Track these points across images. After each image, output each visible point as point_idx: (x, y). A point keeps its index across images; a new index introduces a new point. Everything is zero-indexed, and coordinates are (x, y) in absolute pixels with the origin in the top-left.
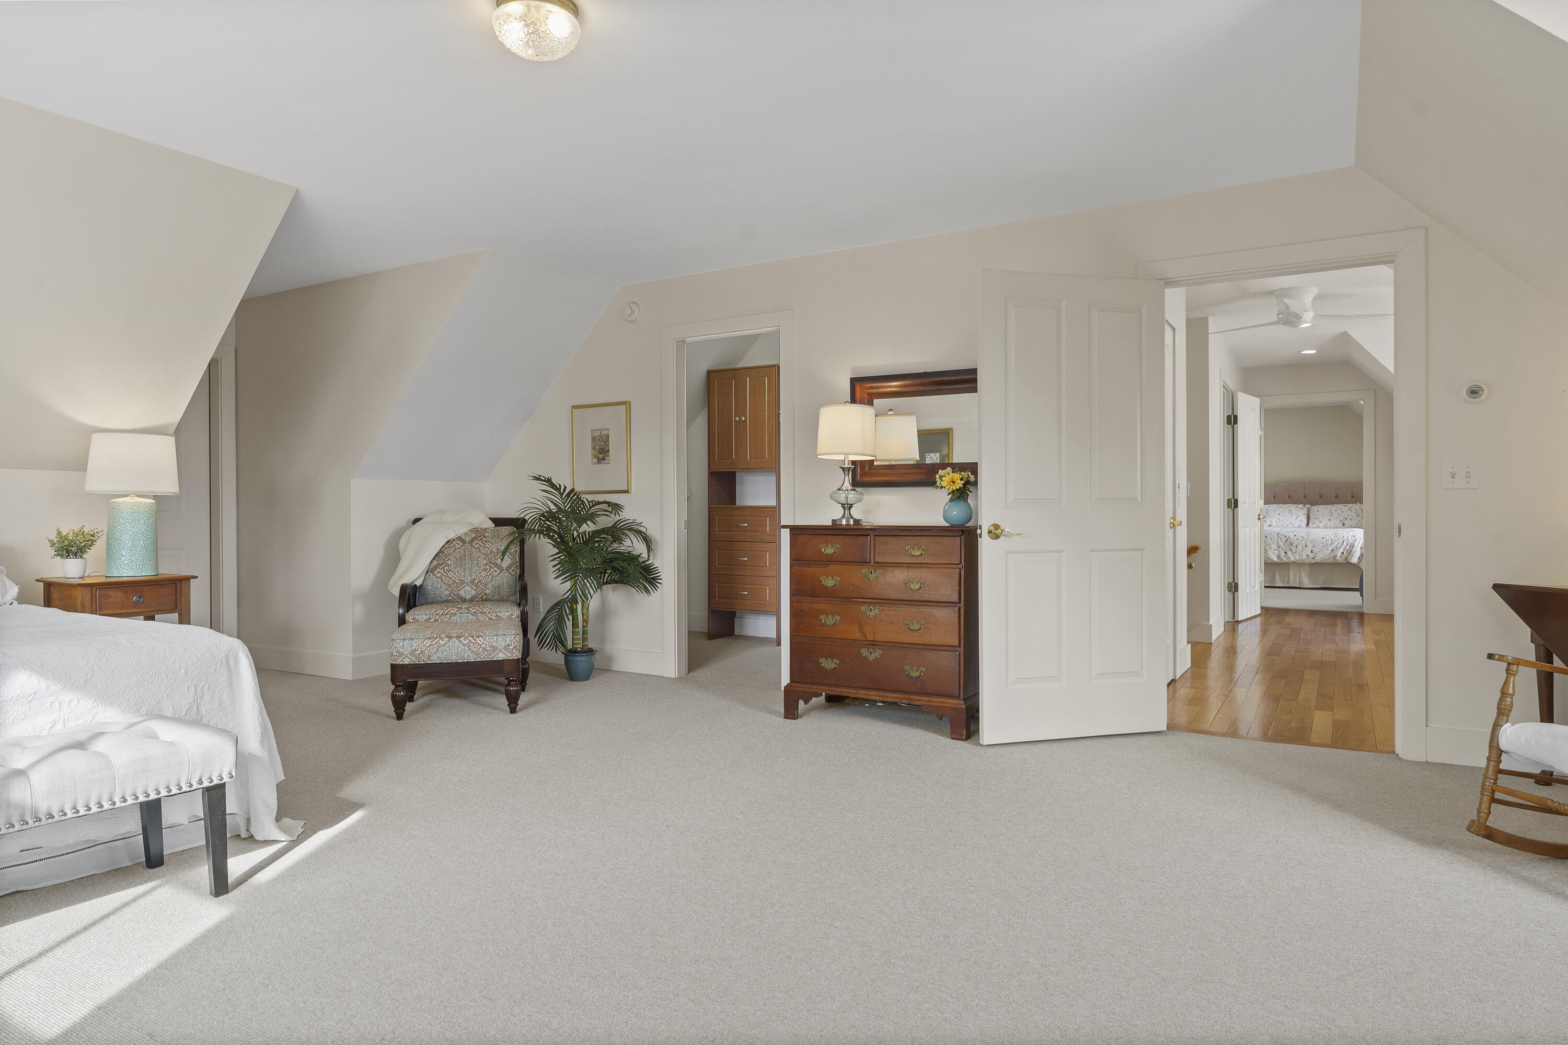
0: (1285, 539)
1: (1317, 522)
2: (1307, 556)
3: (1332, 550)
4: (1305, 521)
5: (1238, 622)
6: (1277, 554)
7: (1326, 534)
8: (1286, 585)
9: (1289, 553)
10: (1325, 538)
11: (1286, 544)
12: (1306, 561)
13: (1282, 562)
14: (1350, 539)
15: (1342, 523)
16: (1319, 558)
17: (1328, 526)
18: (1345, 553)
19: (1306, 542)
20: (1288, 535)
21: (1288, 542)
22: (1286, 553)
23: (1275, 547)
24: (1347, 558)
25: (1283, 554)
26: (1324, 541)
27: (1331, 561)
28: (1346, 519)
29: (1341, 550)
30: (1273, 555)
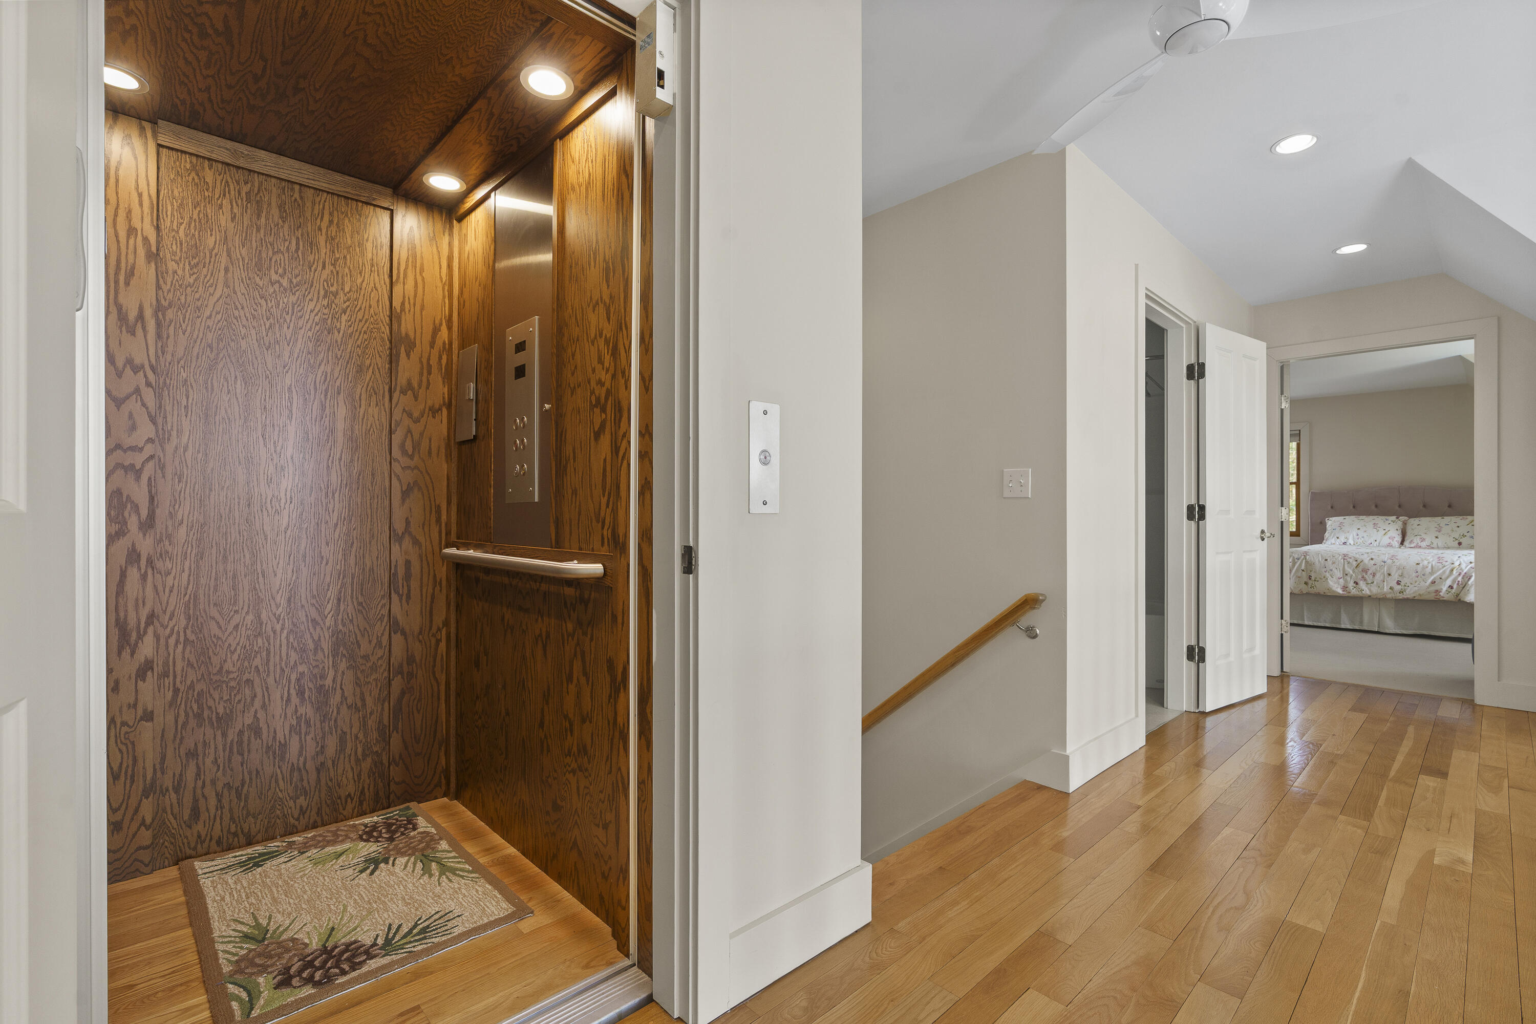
0: (1355, 564)
1: (1417, 540)
2: (1391, 588)
3: (1433, 582)
4: (1399, 539)
5: (1205, 714)
6: (1343, 584)
7: (1423, 558)
8: (1357, 627)
9: (1362, 584)
10: (1421, 565)
11: (1356, 571)
12: (1389, 596)
13: (1349, 595)
14: (1463, 566)
15: (1457, 542)
16: (1410, 593)
17: (1434, 545)
18: (1455, 586)
19: (1389, 568)
20: (1360, 558)
21: (1360, 569)
22: (1356, 583)
23: (1339, 574)
24: (1458, 595)
25: (1351, 585)
26: (1419, 568)
27: (1432, 597)
28: (1464, 536)
29: (1449, 582)
30: (1336, 586)
